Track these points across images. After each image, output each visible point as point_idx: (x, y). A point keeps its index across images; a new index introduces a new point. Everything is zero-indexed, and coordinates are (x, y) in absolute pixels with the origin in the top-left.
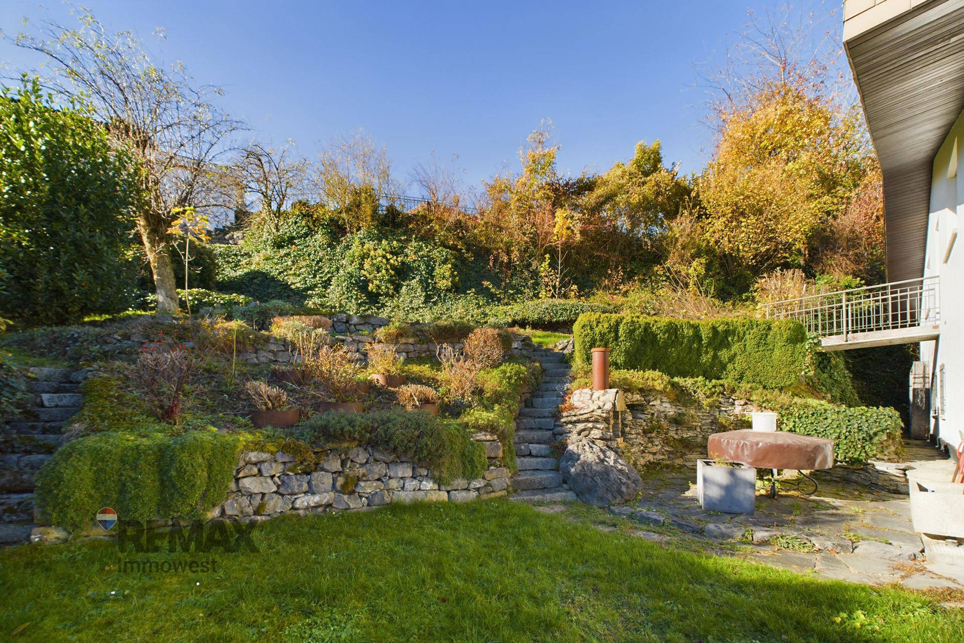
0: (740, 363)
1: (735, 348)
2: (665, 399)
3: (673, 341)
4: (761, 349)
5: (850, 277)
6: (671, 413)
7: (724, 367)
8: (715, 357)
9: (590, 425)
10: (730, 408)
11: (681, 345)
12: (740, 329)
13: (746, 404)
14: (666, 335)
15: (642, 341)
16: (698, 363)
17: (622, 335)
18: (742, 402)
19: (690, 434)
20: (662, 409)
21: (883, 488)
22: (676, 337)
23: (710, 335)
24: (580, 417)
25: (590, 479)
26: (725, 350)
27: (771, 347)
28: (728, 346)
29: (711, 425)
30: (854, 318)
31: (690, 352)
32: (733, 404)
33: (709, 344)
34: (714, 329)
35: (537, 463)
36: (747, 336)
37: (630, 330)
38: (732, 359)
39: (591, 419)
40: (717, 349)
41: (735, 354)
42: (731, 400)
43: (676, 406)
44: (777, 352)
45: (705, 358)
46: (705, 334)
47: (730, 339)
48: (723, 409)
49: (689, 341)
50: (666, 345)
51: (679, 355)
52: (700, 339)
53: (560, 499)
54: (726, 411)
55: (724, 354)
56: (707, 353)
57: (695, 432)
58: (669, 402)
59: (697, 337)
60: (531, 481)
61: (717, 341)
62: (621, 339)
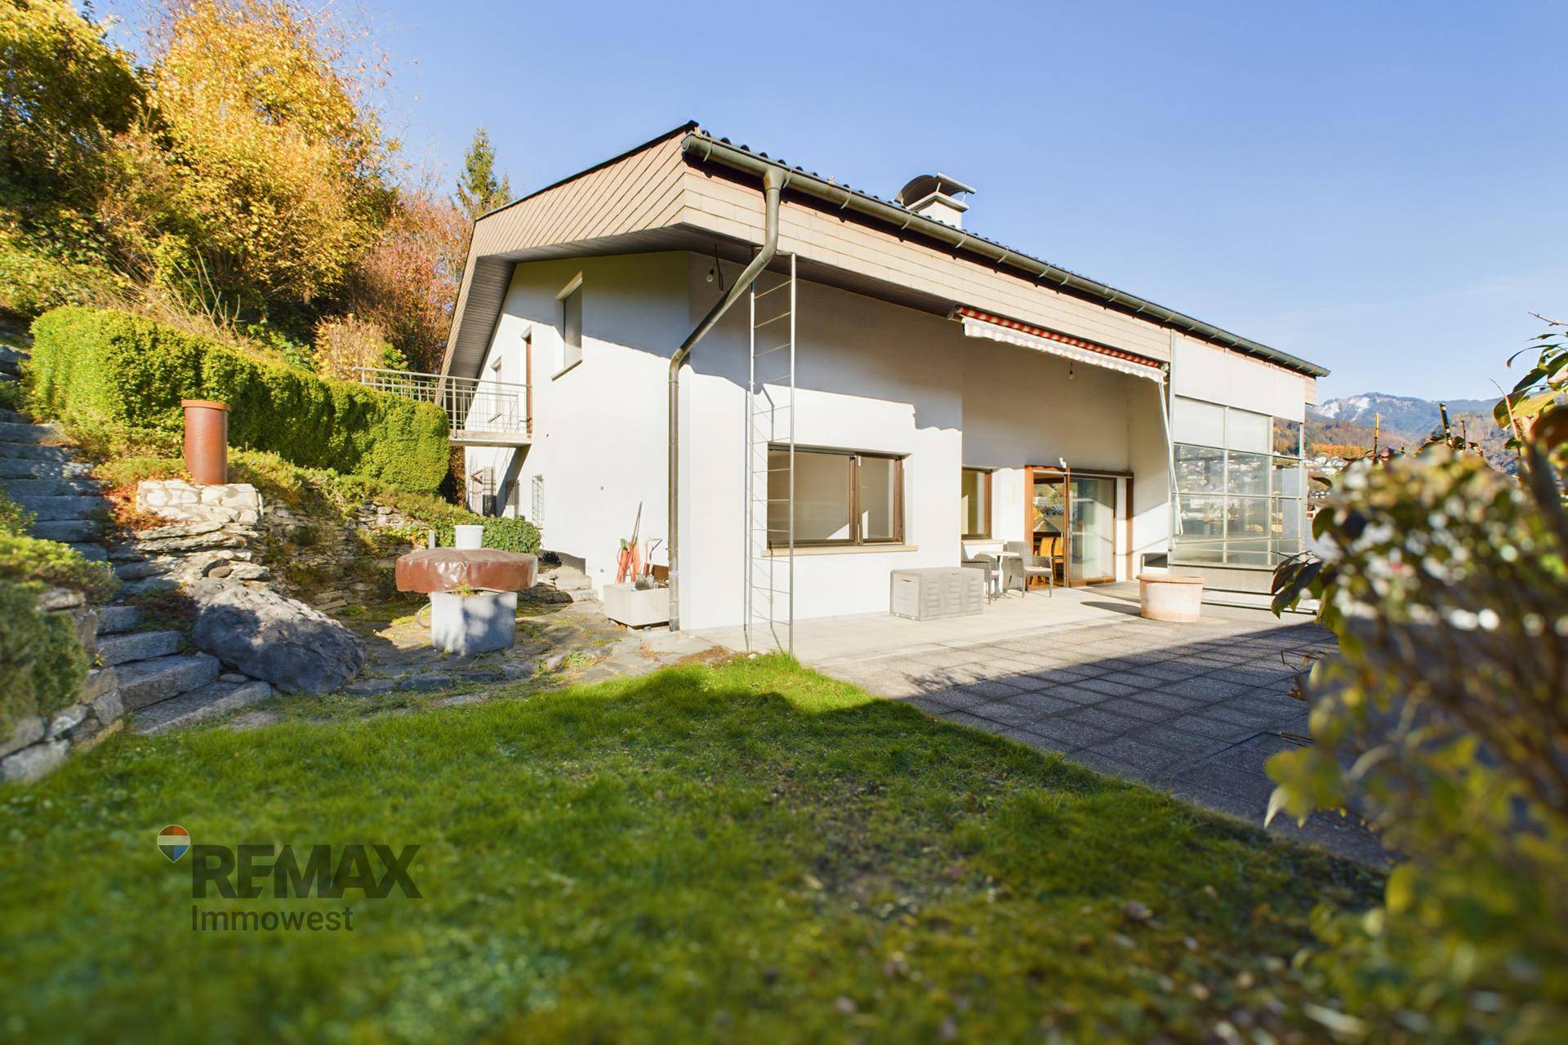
0: (380, 451)
1: (374, 432)
2: (281, 503)
3: (293, 406)
4: (405, 437)
5: (390, 346)
6: (291, 527)
7: (357, 457)
8: (349, 440)
9: (226, 554)
10: (372, 518)
11: (306, 415)
12: (381, 405)
13: (392, 512)
14: (286, 394)
15: (244, 395)
16: (324, 448)
17: (209, 379)
18: (388, 510)
19: (319, 560)
20: (277, 521)
21: (543, 600)
22: (299, 400)
23: (347, 407)
24: (198, 539)
25: (302, 650)
26: (361, 433)
27: (415, 436)
28: (366, 427)
29: (347, 545)
30: (454, 411)
31: (315, 428)
32: (375, 512)
33: (343, 420)
34: (350, 397)
35: (134, 647)
36: (389, 417)
37: (226, 372)
38: (369, 446)
39: (230, 543)
40: (352, 428)
41: (374, 440)
42: (373, 507)
43: (295, 515)
44: (422, 446)
45: (336, 440)
46: (339, 403)
47: (368, 416)
48: (363, 519)
49: (317, 410)
50: (285, 412)
51: (300, 430)
52: (333, 411)
53: (243, 703)
54: (365, 523)
55: (360, 438)
56: (339, 432)
57: (325, 556)
58: (287, 509)
59: (328, 406)
60: (152, 686)
61: (353, 417)
62: (207, 385)
